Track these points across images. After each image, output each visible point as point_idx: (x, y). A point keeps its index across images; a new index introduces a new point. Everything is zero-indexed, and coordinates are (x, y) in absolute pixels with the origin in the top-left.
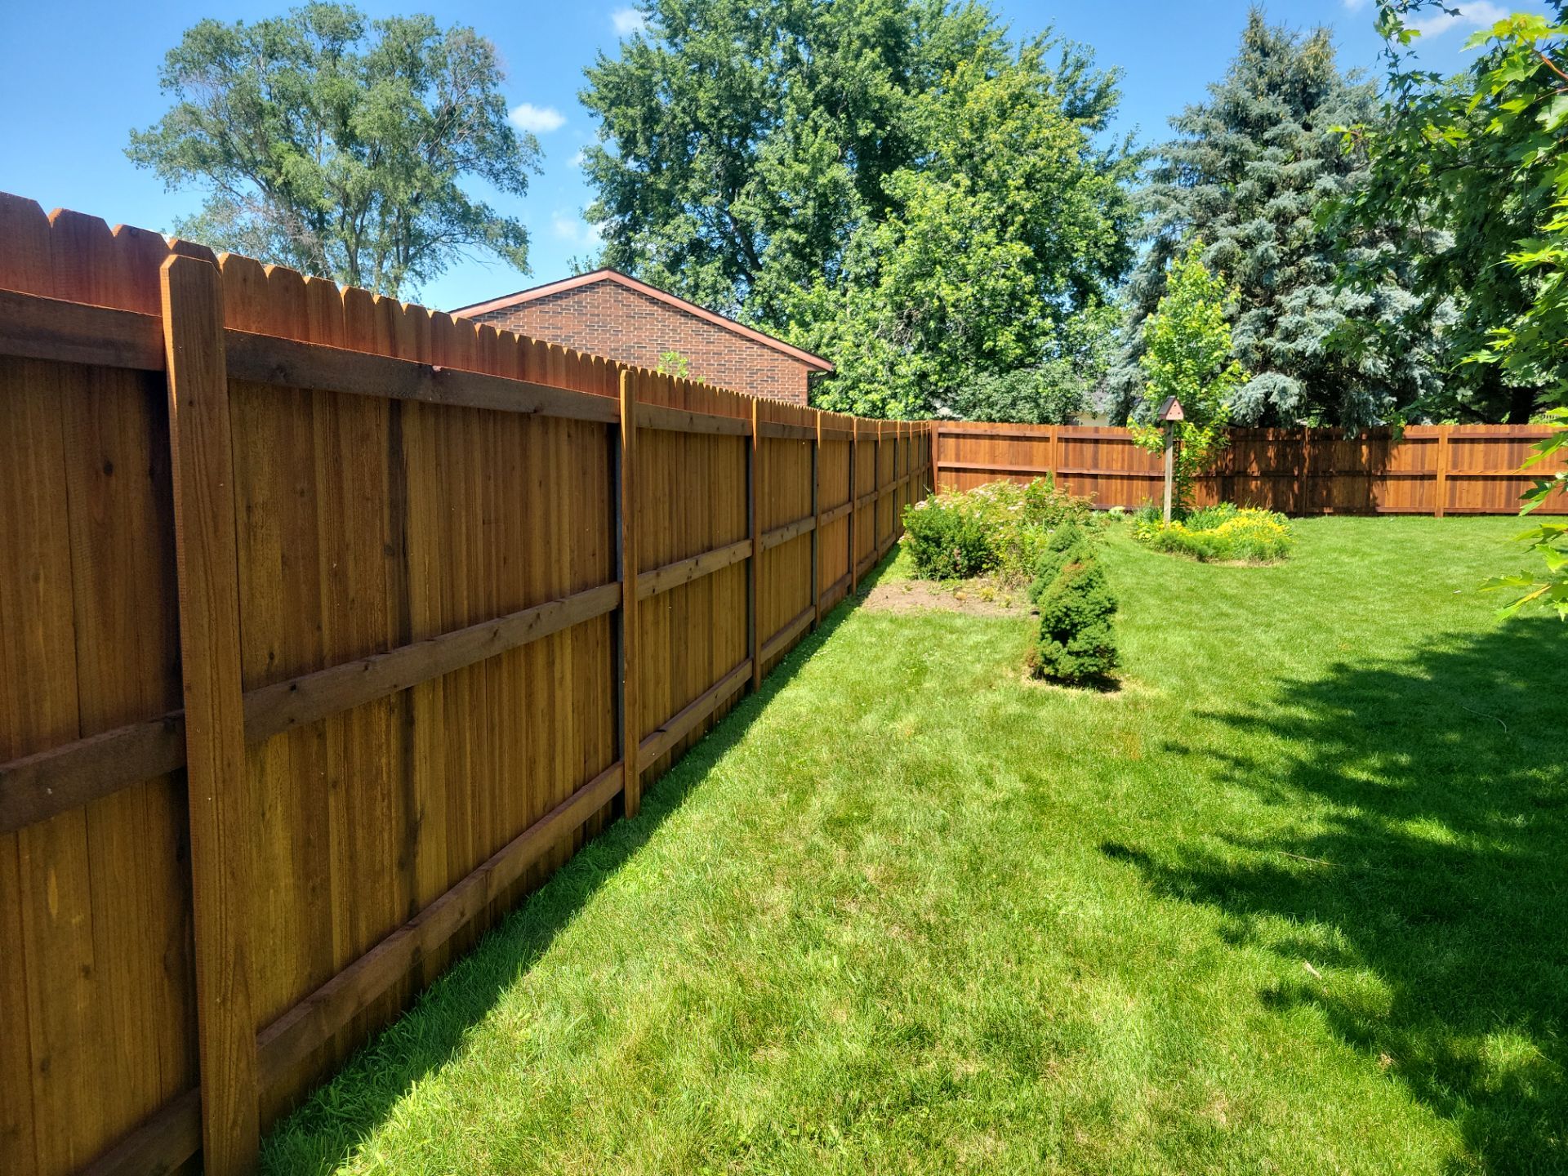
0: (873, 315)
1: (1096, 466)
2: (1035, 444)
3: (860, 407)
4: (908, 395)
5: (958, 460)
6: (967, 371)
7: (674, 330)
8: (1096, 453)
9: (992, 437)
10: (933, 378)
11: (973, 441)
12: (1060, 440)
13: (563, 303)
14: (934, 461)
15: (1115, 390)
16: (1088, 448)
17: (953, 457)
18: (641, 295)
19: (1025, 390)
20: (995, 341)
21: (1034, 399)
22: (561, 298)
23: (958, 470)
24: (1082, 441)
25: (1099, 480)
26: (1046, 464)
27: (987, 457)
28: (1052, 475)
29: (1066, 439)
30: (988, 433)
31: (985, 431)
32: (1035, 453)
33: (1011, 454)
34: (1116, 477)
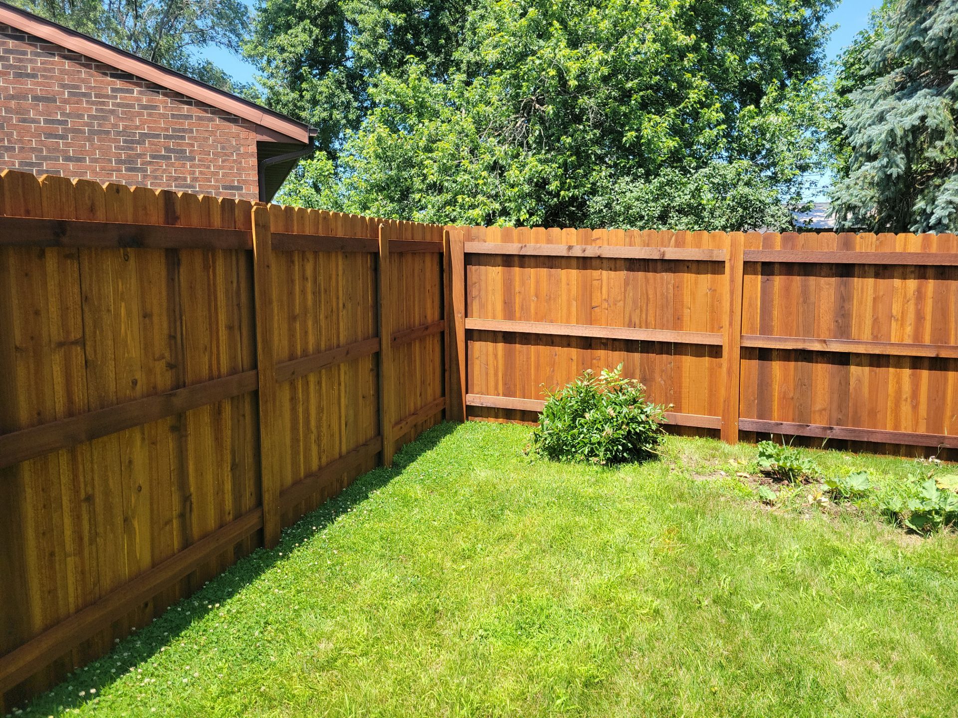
0: (482, 108)
1: (843, 331)
2: (688, 278)
4: (519, 211)
5: (509, 315)
6: (600, 175)
8: (844, 300)
9: (585, 263)
10: (553, 186)
11: (544, 272)
12: (749, 267)
14: (458, 316)
16: (825, 290)
17: (499, 306)
19: (682, 198)
20: (638, 130)
23: (509, 338)
24: (807, 269)
25: (853, 368)
26: (714, 325)
27: (574, 309)
28: (731, 353)
29: (764, 264)
30: (577, 252)
31: (570, 248)
32: (687, 299)
33: (629, 301)
34: (898, 361)
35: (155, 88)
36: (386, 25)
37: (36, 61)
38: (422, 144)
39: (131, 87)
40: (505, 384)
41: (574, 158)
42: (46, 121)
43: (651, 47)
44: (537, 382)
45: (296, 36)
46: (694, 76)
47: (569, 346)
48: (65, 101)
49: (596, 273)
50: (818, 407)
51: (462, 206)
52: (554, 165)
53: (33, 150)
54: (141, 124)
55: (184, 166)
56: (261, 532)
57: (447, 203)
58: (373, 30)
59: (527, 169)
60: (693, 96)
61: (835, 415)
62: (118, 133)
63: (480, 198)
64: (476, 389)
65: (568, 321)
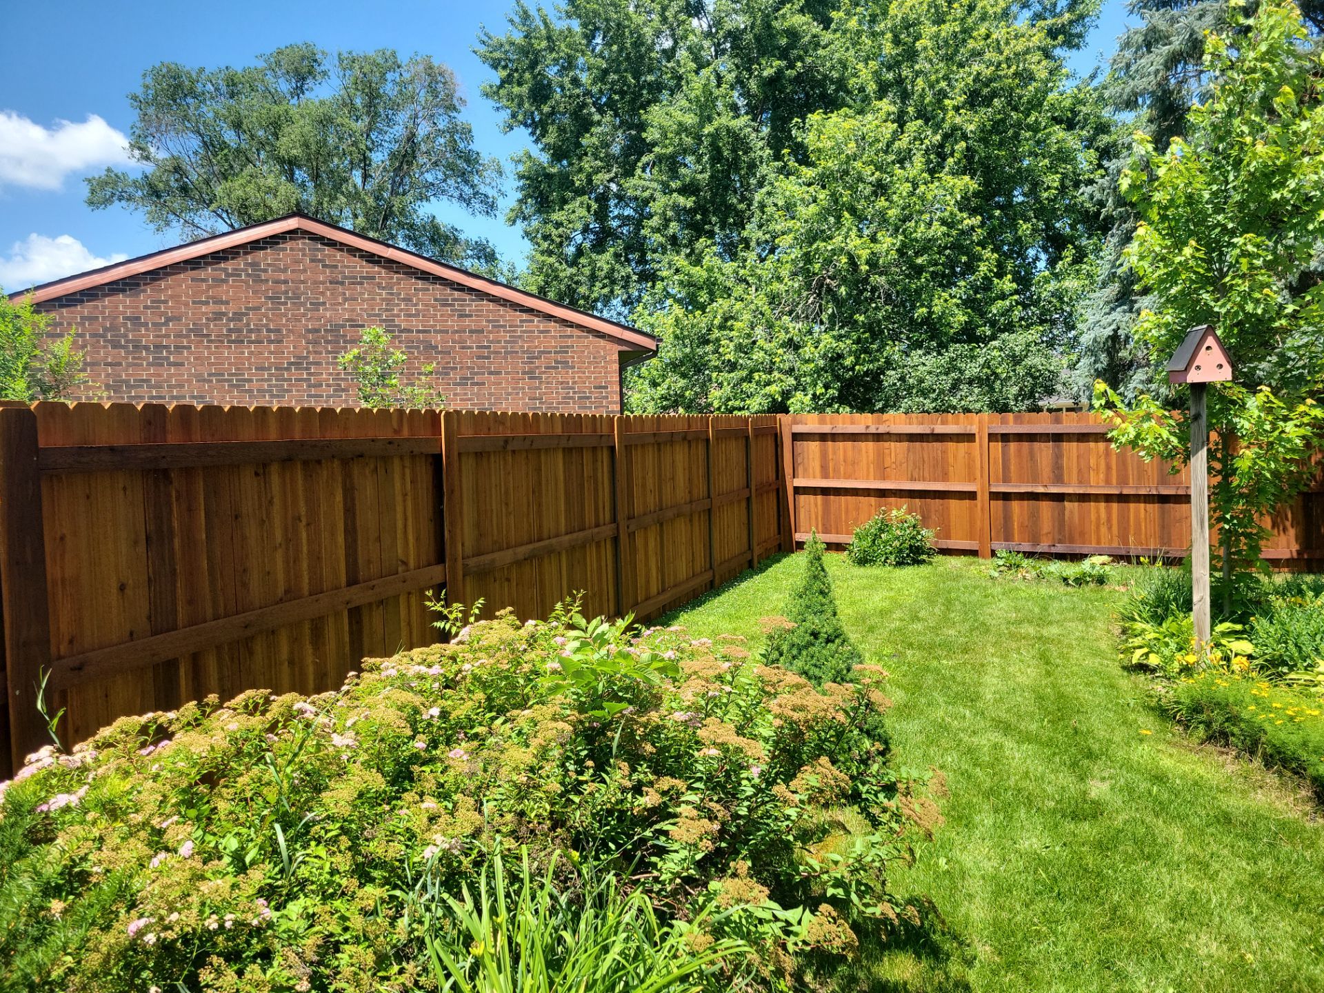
0: (776, 286)
1: (1058, 479)
2: (951, 445)
3: (755, 404)
5: (825, 476)
6: (894, 351)
7: (407, 300)
8: (1058, 457)
9: (878, 437)
10: (848, 361)
11: (849, 444)
12: (992, 437)
13: (229, 266)
14: (788, 477)
15: (1091, 351)
16: (1045, 451)
17: (818, 469)
18: (353, 251)
20: (930, 307)
21: (986, 382)
22: (226, 259)
23: (825, 491)
24: (1031, 437)
25: (1066, 504)
26: (971, 478)
27: (872, 470)
28: (983, 497)
29: (1003, 435)
30: (872, 430)
31: (867, 427)
32: (951, 460)
33: (911, 463)
34: (1096, 498)
35: (549, 317)
36: (675, 207)
37: (472, 305)
38: (716, 322)
39: (532, 318)
40: (823, 525)
41: (867, 335)
42: (478, 347)
43: (938, 230)
44: (846, 522)
45: (574, 212)
46: (984, 248)
47: (869, 495)
48: (490, 332)
49: (886, 444)
50: (1045, 531)
51: (758, 383)
52: (848, 342)
53: (468, 368)
54: (540, 344)
55: (567, 373)
56: (712, 582)
57: (743, 380)
58: (664, 213)
59: (821, 345)
60: (983, 268)
61: (1057, 537)
62: (524, 352)
63: (776, 374)
64: (802, 529)
65: (868, 478)
